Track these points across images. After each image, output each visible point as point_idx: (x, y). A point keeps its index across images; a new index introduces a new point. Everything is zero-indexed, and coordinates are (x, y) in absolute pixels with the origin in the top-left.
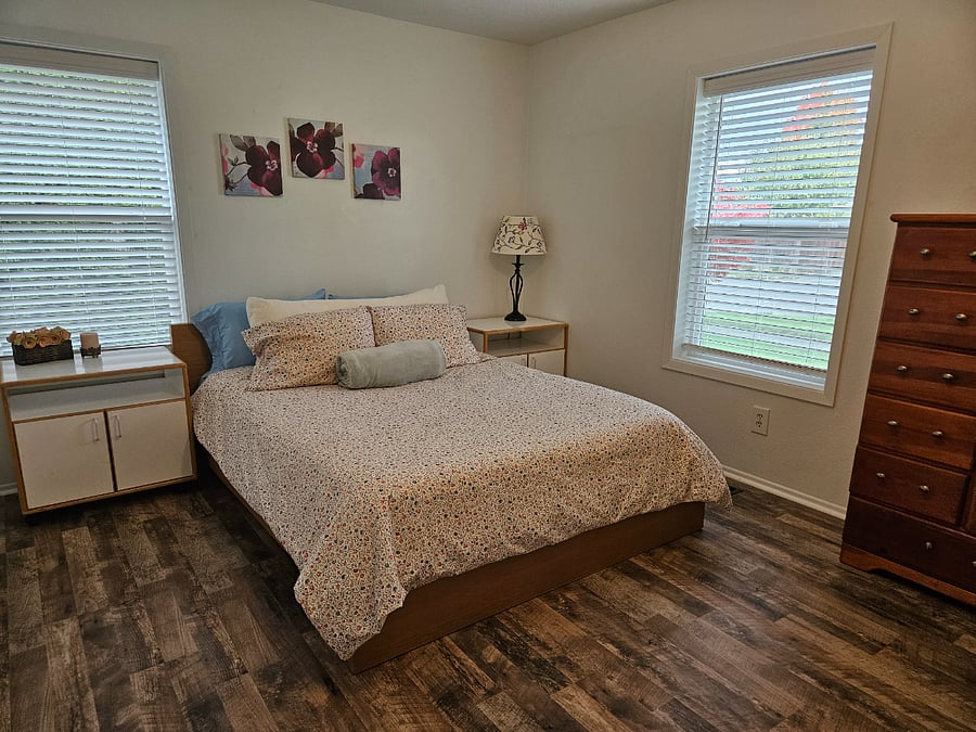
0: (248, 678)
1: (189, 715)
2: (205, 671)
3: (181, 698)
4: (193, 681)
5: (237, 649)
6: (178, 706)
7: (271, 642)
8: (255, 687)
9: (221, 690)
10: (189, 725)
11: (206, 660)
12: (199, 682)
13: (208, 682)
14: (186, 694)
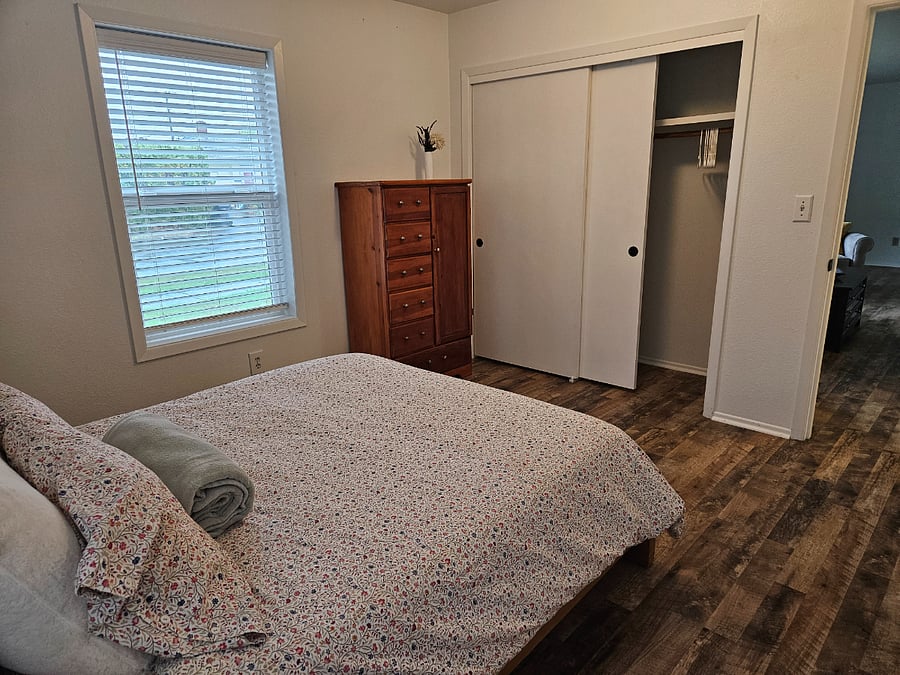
0: (709, 625)
1: (775, 643)
2: (729, 659)
3: (768, 659)
4: (746, 662)
5: (686, 651)
6: (776, 656)
7: (657, 630)
8: (713, 615)
9: (737, 636)
10: (781, 637)
11: (717, 668)
12: (743, 657)
13: (737, 650)
14: (762, 658)
